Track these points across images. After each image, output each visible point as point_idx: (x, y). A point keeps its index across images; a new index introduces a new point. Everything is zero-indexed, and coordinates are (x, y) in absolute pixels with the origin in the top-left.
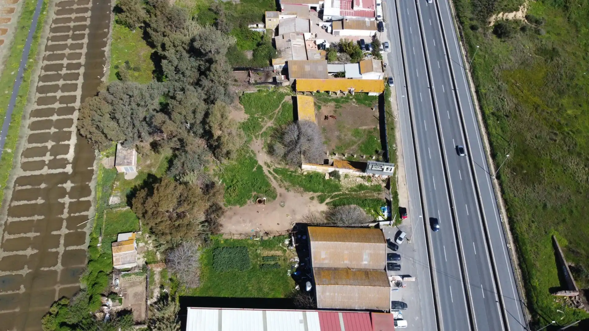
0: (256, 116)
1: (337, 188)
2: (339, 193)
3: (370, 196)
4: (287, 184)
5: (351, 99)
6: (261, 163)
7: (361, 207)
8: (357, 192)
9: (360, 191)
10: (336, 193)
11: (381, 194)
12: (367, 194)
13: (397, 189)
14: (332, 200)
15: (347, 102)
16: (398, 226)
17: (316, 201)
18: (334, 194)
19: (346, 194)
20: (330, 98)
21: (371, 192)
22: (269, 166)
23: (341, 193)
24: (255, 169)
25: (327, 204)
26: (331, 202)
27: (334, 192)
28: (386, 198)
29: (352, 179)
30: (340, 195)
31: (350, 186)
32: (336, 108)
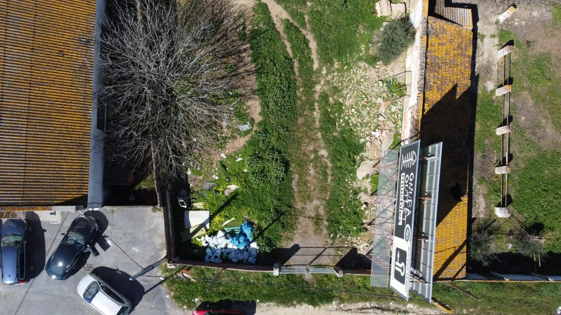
1: (339, 49)
2: (314, 56)
3: (303, 183)
7: (252, 143)
8: (321, 129)
9: (329, 142)
10: (313, 45)
11: (318, 231)
12: (312, 171)
13: (342, 300)
14: (280, 27)
16: (164, 287)
18: (310, 37)
19: (309, 85)
21: (324, 189)
23: (316, 66)
25: (263, 7)
26: (272, 26)
27: (319, 38)
28: (296, 248)
29: (382, 110)
30: (306, 59)
31: (348, 103)
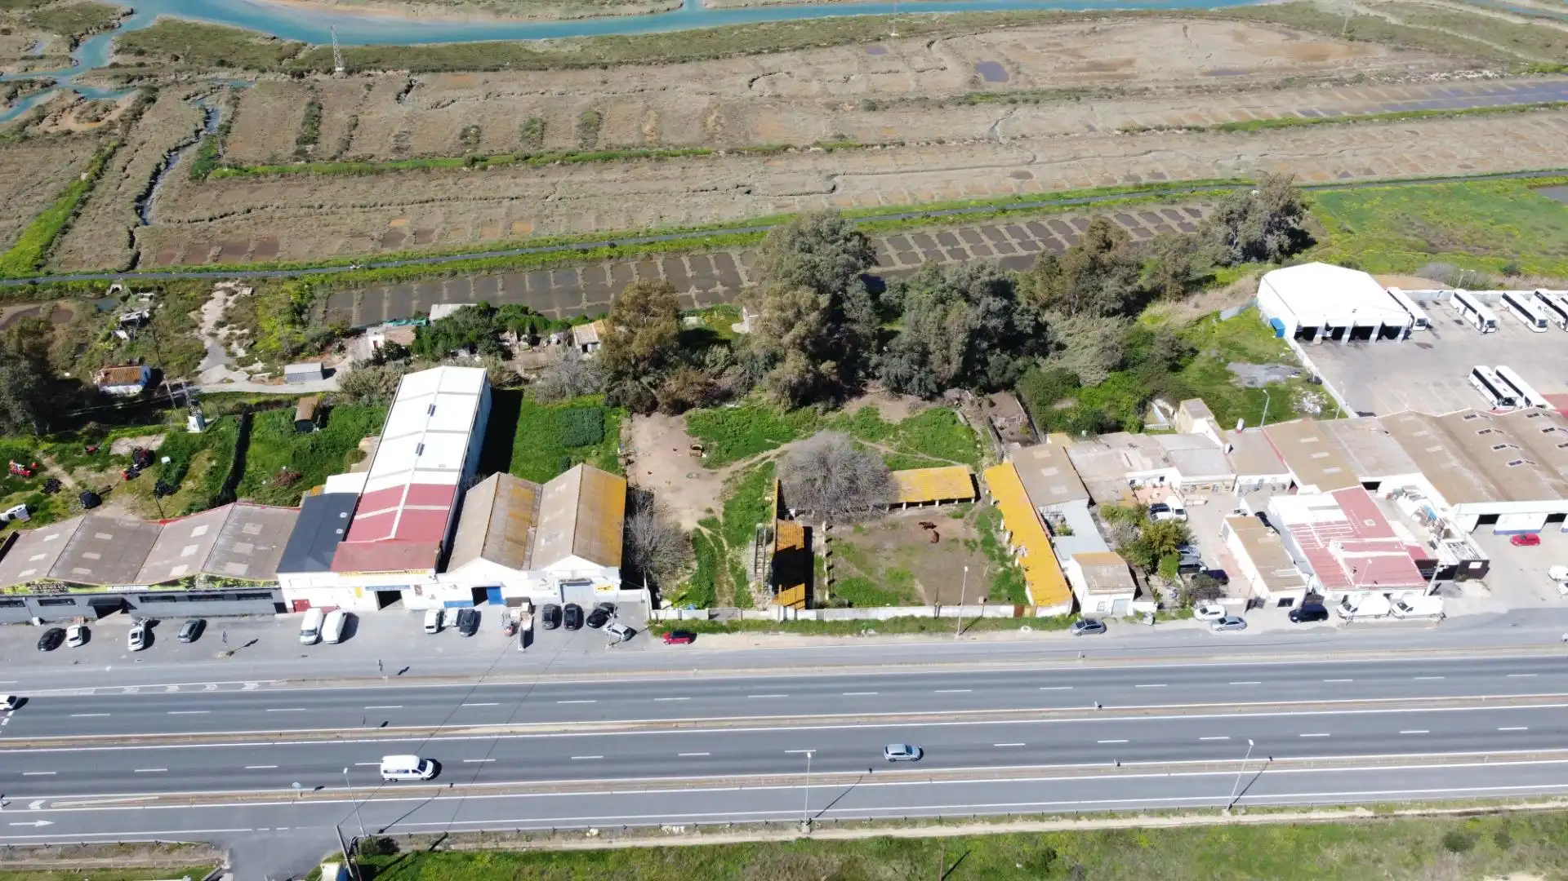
0: (901, 432)
1: (738, 541)
3: (721, 590)
4: (741, 480)
5: (1003, 565)
6: (784, 447)
14: (707, 536)
15: (993, 558)
17: (703, 516)
19: (723, 556)
20: (993, 531)
22: (778, 456)
23: (726, 550)
24: (768, 441)
25: (698, 530)
30: (721, 547)
32: (966, 543)
